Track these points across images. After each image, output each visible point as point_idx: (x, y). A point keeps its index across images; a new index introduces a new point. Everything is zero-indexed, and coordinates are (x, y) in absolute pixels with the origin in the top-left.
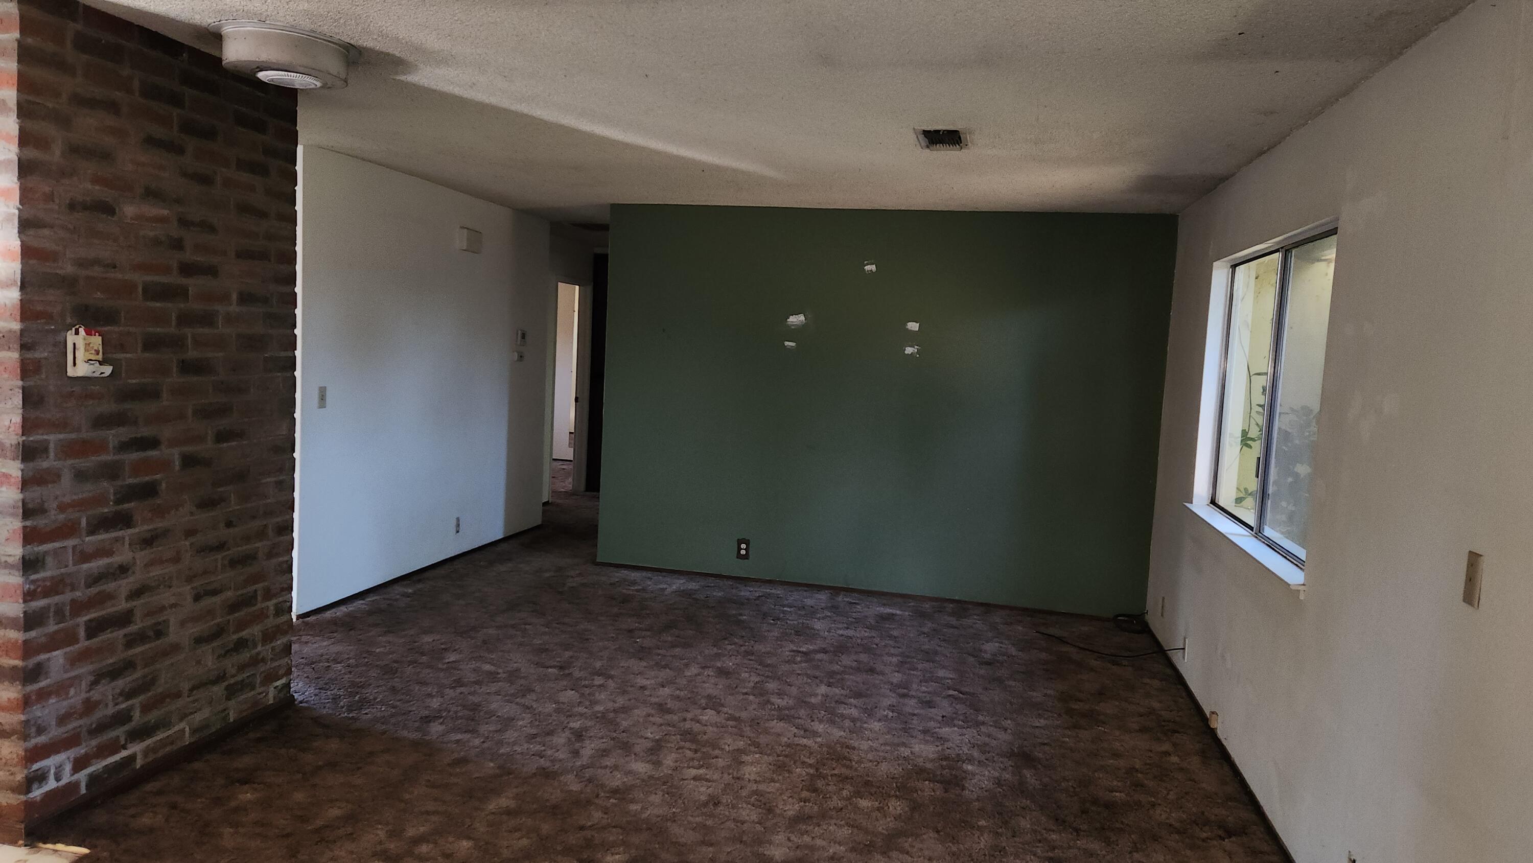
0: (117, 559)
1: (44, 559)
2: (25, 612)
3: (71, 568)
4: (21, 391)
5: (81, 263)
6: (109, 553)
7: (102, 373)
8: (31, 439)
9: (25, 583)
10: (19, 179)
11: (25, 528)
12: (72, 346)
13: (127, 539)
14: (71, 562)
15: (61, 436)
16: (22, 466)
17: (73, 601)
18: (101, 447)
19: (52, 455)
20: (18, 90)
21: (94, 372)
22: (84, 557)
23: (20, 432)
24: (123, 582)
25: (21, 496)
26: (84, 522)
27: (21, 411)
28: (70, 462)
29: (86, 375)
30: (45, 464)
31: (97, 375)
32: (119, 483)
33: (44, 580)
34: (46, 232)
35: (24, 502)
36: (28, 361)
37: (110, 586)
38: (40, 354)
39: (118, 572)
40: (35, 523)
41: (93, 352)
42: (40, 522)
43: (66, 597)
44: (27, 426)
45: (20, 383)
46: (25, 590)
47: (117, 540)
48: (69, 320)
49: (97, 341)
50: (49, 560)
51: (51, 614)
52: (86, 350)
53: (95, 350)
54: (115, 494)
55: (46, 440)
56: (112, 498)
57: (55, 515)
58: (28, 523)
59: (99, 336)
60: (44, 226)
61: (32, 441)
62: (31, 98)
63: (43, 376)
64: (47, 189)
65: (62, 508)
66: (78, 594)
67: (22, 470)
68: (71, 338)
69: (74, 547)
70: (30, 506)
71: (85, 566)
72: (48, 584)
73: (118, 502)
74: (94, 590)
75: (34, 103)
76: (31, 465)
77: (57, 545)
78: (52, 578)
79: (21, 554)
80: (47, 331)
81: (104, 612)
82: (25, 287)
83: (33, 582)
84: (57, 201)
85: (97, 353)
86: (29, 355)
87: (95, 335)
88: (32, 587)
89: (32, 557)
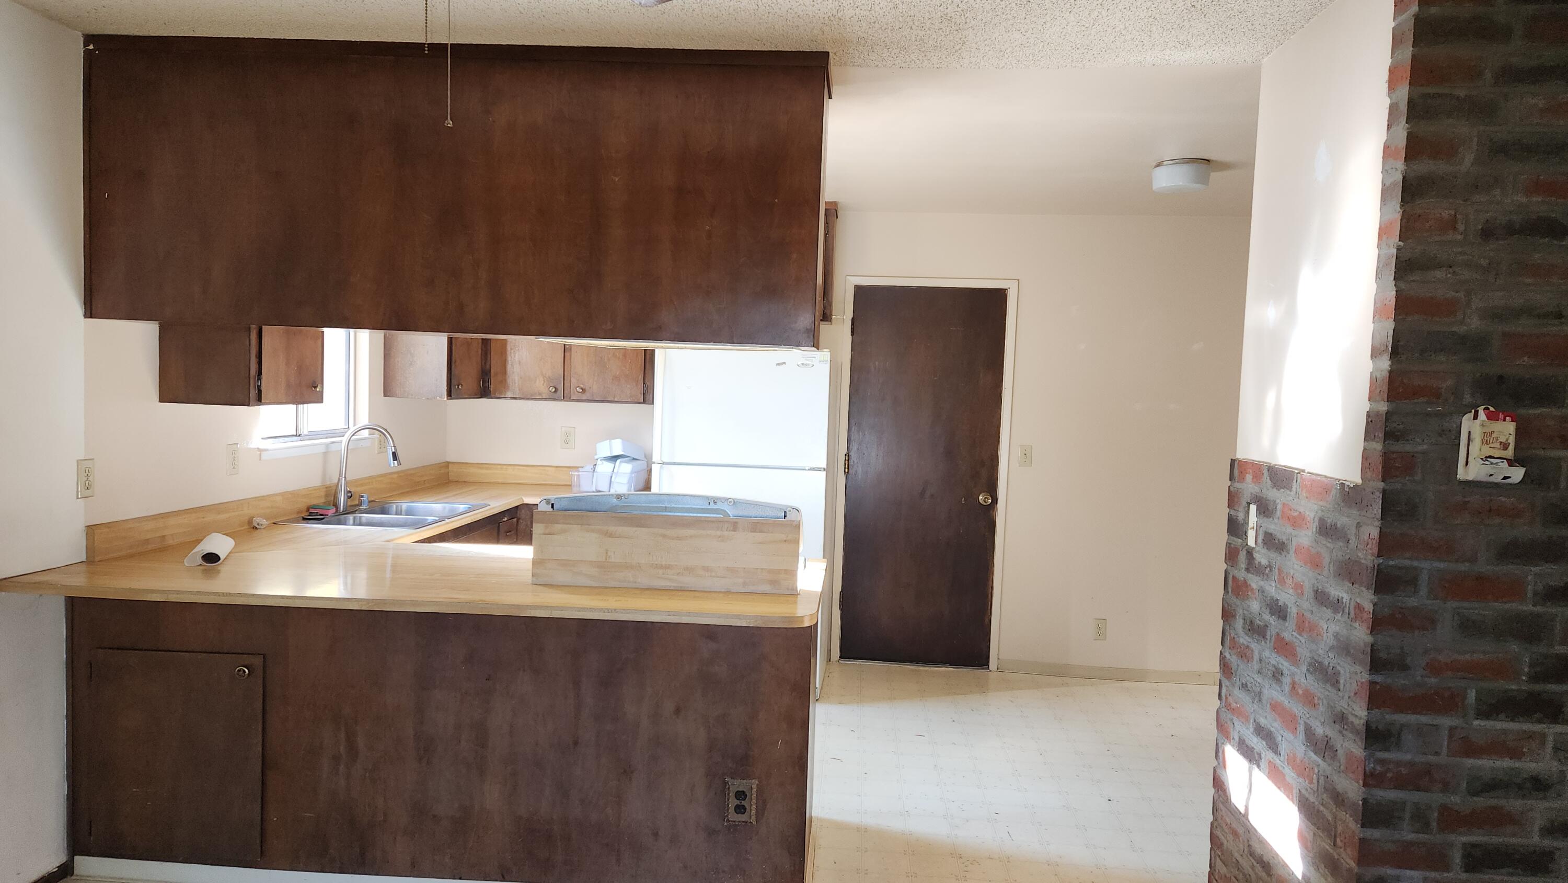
0: (1529, 766)
1: (1399, 734)
2: (1365, 801)
3: (1443, 759)
4: (1381, 497)
5: (1495, 315)
6: (1516, 754)
7: (1505, 478)
8: (1391, 563)
9: (1367, 758)
10: (1402, 206)
11: (1372, 683)
12: (1467, 435)
13: (1550, 739)
14: (1445, 750)
15: (1442, 565)
16: (1375, 598)
17: (1444, 809)
18: (1514, 590)
19: (1424, 591)
20: (1410, 84)
21: (1491, 475)
22: (1469, 749)
23: (1376, 551)
24: (1541, 805)
25: (1369, 639)
26: (1472, 695)
27: (1378, 523)
28: (1451, 604)
29: (1479, 479)
30: (1412, 602)
31: (1498, 479)
32: (1542, 649)
33: (1398, 763)
34: (1439, 274)
35: (1373, 649)
36: (1394, 456)
37: (1515, 805)
38: (1417, 446)
39: (1528, 785)
40: (1389, 681)
41: (1498, 445)
42: (1398, 681)
43: (1436, 798)
44: (1385, 545)
45: (1381, 485)
46: (1367, 769)
47: (1530, 736)
48: (1468, 398)
49: (1507, 429)
50: (1408, 738)
51: (1407, 815)
52: (1485, 442)
53: (1501, 443)
54: (1531, 665)
55: (1415, 568)
56: (1526, 670)
57: (1422, 676)
58: (1379, 678)
59: (1512, 421)
60: (1439, 266)
61: (1392, 566)
62: (1431, 90)
63: (1418, 477)
64: (1446, 214)
65: (1434, 668)
66: (1454, 800)
67: (1374, 605)
68: (1467, 422)
69: (1452, 729)
70: (1383, 655)
71: (1470, 762)
72: (1404, 771)
73: (1535, 678)
74: (1481, 802)
75: (1433, 96)
76: (1388, 598)
77: (1424, 719)
78: (1411, 764)
79: (1366, 718)
80: (1428, 415)
81: (1495, 840)
82: (1398, 354)
83: (1382, 762)
84: (1461, 227)
85: (1505, 446)
86: (1399, 447)
87: (1504, 420)
88: (1378, 768)
89: (1380, 727)
